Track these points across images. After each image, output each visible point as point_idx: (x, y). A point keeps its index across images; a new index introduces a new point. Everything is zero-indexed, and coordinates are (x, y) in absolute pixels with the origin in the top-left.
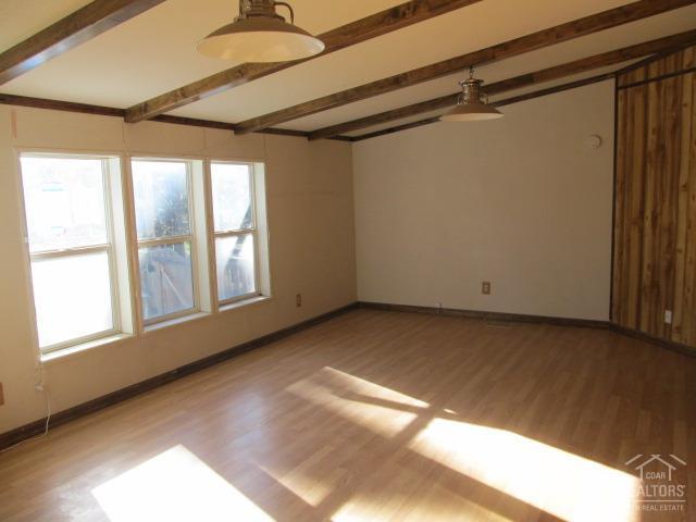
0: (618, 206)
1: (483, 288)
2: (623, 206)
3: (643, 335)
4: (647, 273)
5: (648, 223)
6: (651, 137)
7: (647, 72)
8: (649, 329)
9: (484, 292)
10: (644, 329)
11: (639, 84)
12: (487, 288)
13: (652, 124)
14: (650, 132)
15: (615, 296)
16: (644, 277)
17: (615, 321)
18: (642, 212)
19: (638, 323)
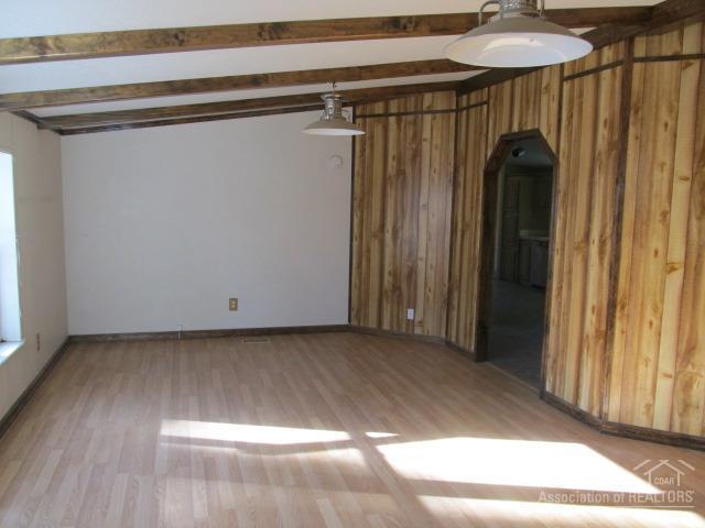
0: (356, 221)
1: (231, 304)
2: (362, 221)
3: (385, 332)
4: (388, 279)
5: (388, 236)
6: (392, 163)
7: (387, 107)
8: (392, 326)
9: (231, 309)
10: (386, 326)
11: (379, 115)
12: (234, 304)
13: (392, 152)
14: (390, 159)
15: (354, 301)
16: (386, 283)
17: (354, 323)
18: (383, 226)
19: (380, 322)
